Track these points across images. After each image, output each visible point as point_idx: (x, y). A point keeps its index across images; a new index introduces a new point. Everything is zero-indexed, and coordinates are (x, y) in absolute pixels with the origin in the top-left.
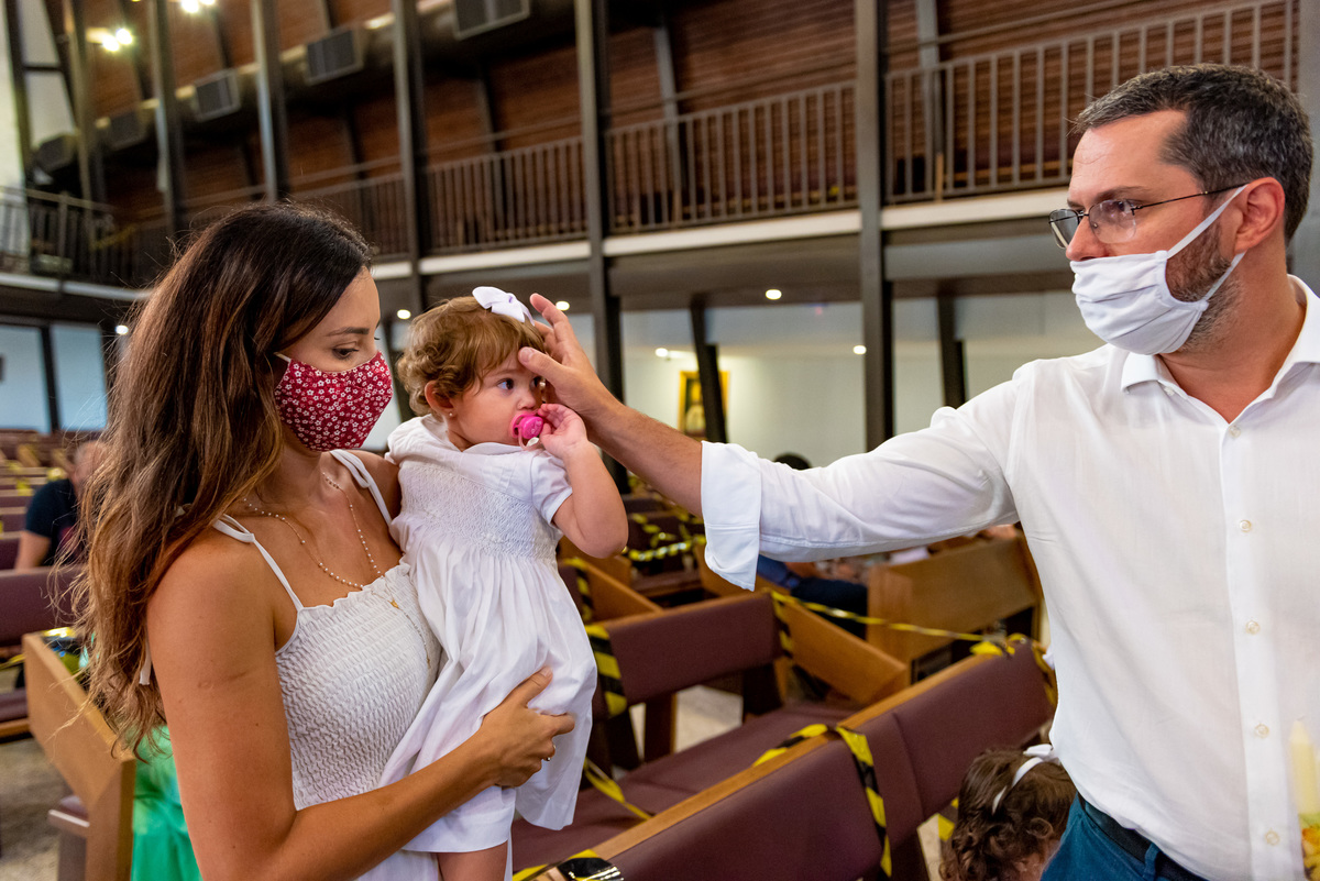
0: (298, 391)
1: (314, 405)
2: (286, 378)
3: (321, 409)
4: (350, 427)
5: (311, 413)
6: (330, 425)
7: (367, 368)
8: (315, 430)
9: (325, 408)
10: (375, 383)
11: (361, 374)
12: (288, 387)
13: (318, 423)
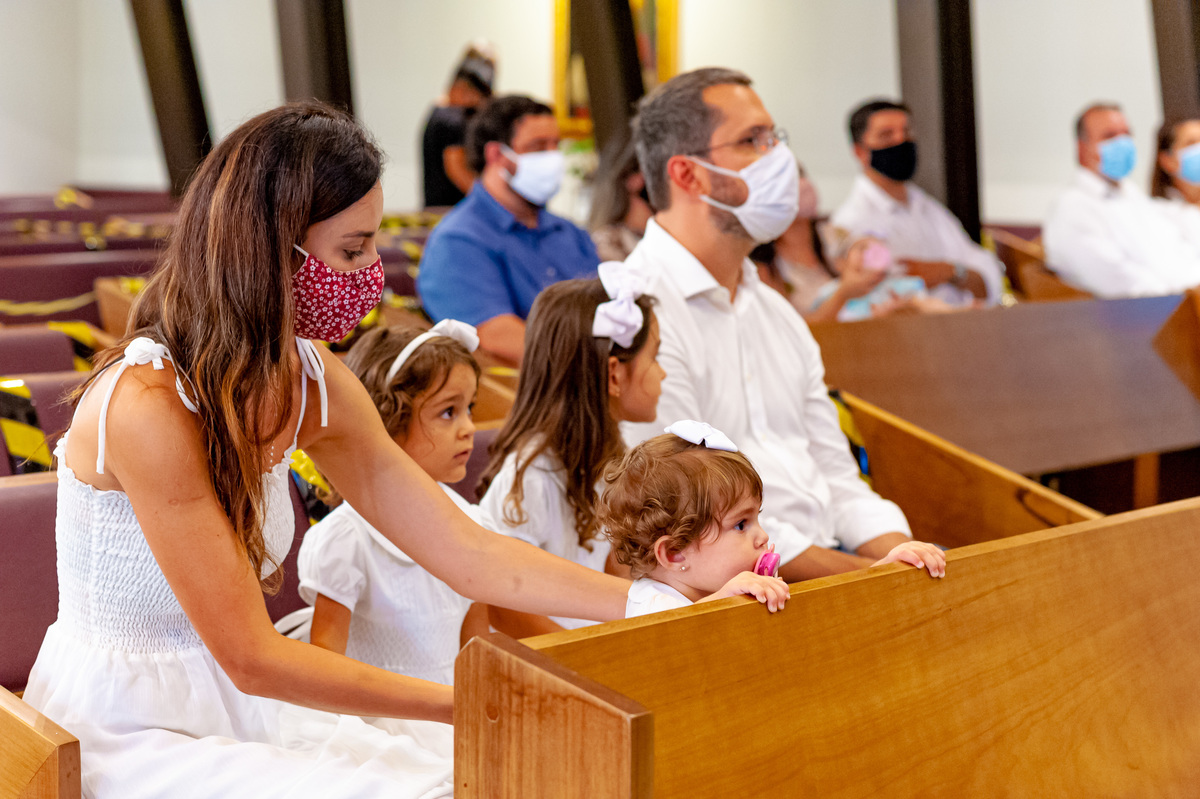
0: (309, 283)
1: (317, 298)
2: (302, 270)
3: (322, 302)
4: (340, 323)
5: (313, 304)
6: (324, 318)
7: (368, 271)
8: (311, 320)
9: (325, 301)
10: (370, 287)
11: (361, 276)
12: (302, 278)
13: (316, 314)
